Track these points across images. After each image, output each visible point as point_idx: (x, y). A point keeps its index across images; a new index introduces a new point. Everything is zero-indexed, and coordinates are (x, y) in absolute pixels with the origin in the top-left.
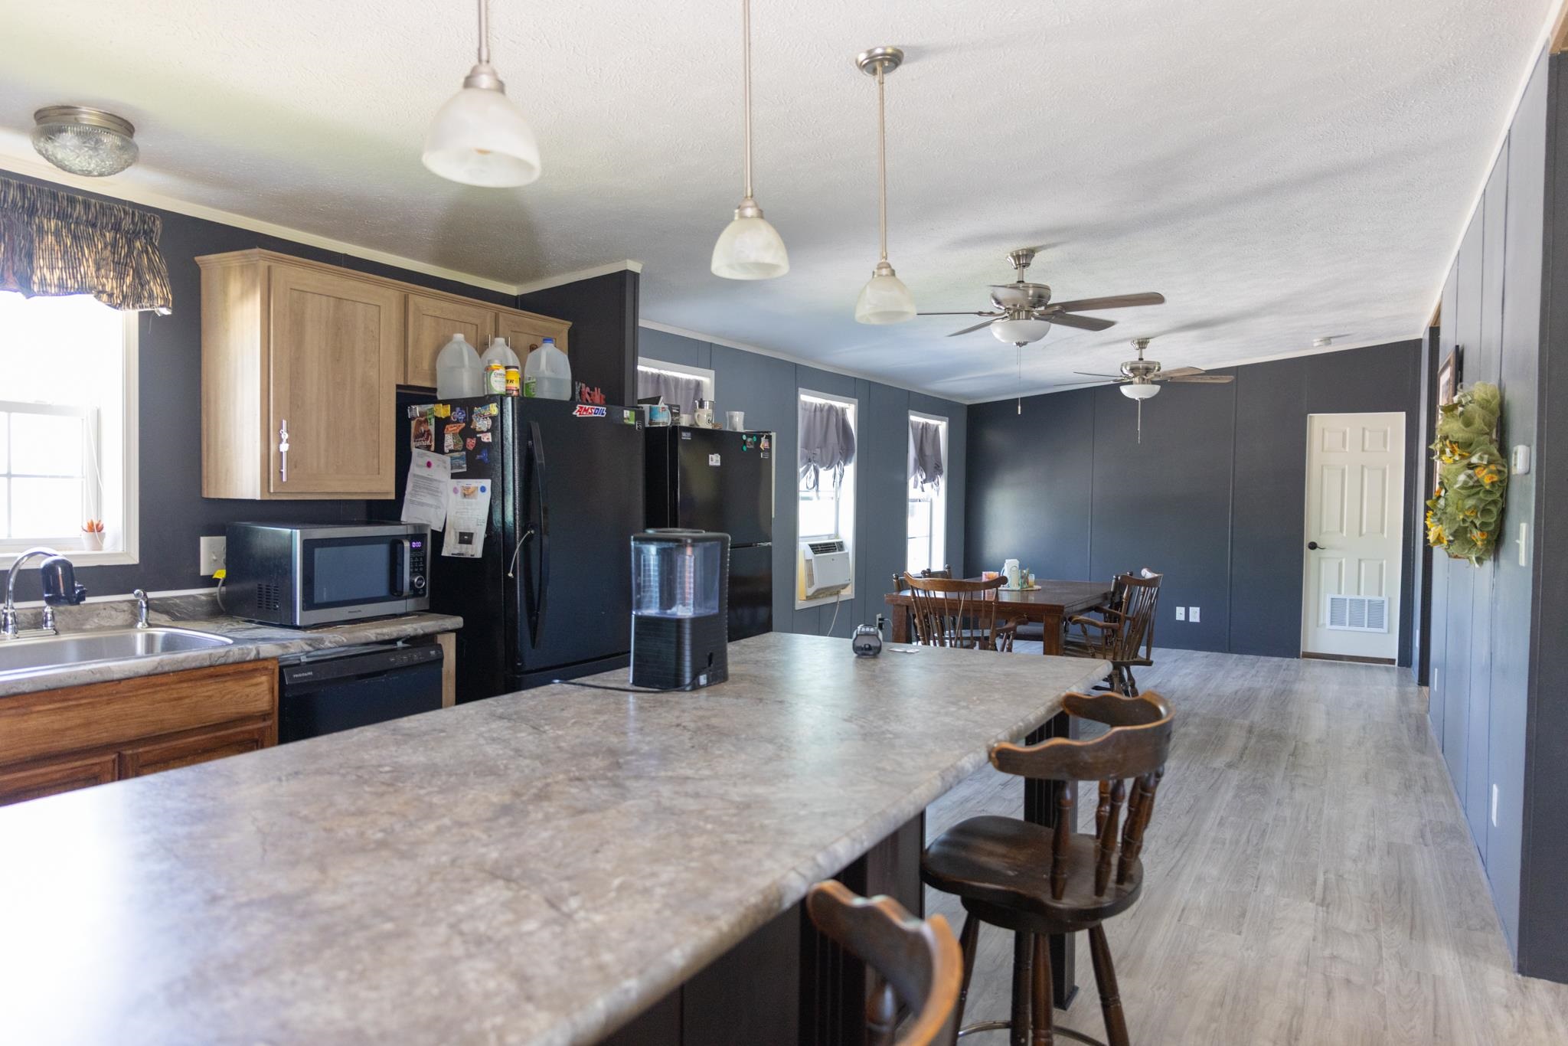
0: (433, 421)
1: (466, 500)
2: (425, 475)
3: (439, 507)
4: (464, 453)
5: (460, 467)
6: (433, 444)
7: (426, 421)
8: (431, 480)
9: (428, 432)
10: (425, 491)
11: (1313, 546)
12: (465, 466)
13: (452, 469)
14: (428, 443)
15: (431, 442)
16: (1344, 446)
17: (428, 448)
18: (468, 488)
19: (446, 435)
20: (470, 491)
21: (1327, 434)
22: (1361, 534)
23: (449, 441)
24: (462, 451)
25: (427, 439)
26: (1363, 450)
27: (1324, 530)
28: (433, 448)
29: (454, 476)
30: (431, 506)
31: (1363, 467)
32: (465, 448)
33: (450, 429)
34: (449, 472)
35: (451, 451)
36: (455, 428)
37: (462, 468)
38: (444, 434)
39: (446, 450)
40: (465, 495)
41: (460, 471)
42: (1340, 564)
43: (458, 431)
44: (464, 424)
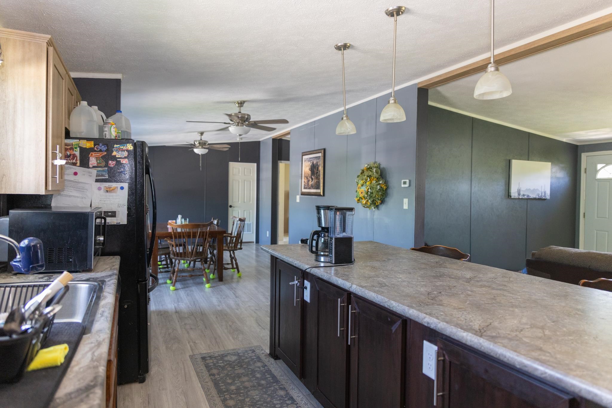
0: (78, 149)
1: (107, 194)
2: (72, 179)
3: (85, 198)
4: (106, 168)
5: (102, 175)
6: (78, 162)
7: (72, 149)
8: (79, 182)
9: (74, 156)
10: (71, 188)
11: (231, 206)
12: (107, 175)
13: (96, 177)
14: (74, 161)
15: (76, 161)
16: (239, 173)
17: (74, 164)
18: (110, 188)
19: (91, 158)
20: (111, 189)
21: (234, 169)
22: (244, 202)
23: (93, 161)
24: (105, 167)
25: (73, 159)
26: (245, 175)
27: (234, 201)
28: (78, 164)
29: (97, 181)
30: (78, 197)
31: (245, 180)
32: (107, 165)
33: (94, 155)
34: (95, 178)
35: (94, 167)
36: (99, 154)
37: (104, 176)
38: (89, 158)
39: (91, 166)
40: (107, 191)
41: (104, 178)
42: (239, 212)
43: (101, 156)
44: (105, 153)
